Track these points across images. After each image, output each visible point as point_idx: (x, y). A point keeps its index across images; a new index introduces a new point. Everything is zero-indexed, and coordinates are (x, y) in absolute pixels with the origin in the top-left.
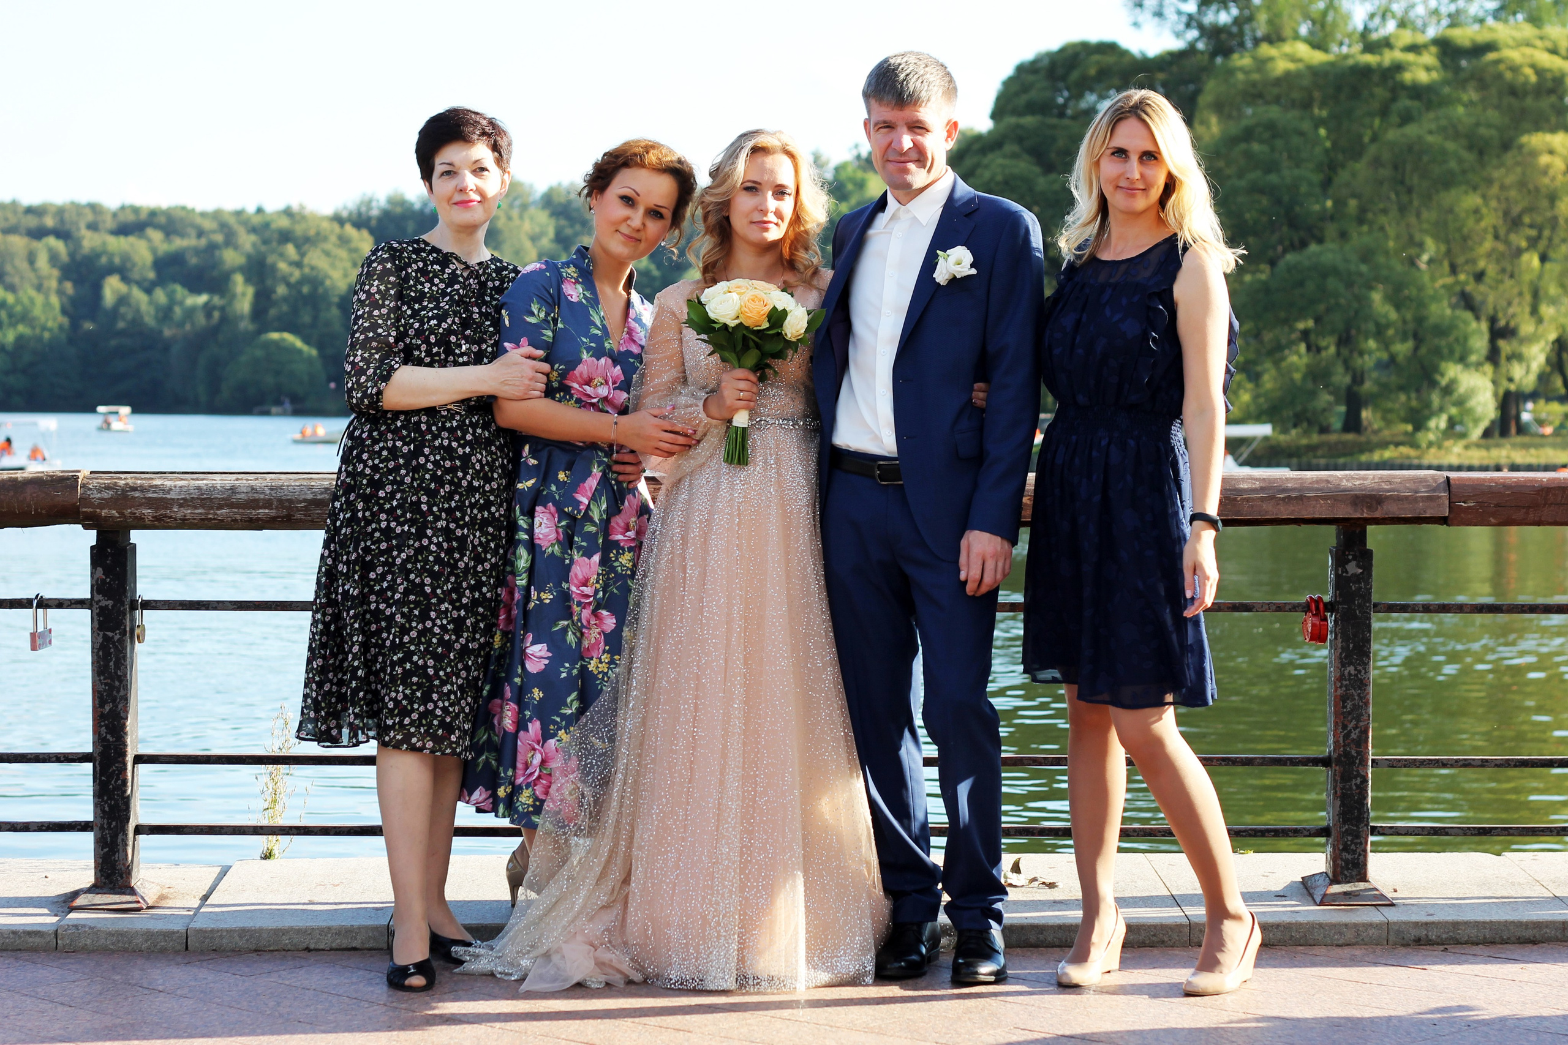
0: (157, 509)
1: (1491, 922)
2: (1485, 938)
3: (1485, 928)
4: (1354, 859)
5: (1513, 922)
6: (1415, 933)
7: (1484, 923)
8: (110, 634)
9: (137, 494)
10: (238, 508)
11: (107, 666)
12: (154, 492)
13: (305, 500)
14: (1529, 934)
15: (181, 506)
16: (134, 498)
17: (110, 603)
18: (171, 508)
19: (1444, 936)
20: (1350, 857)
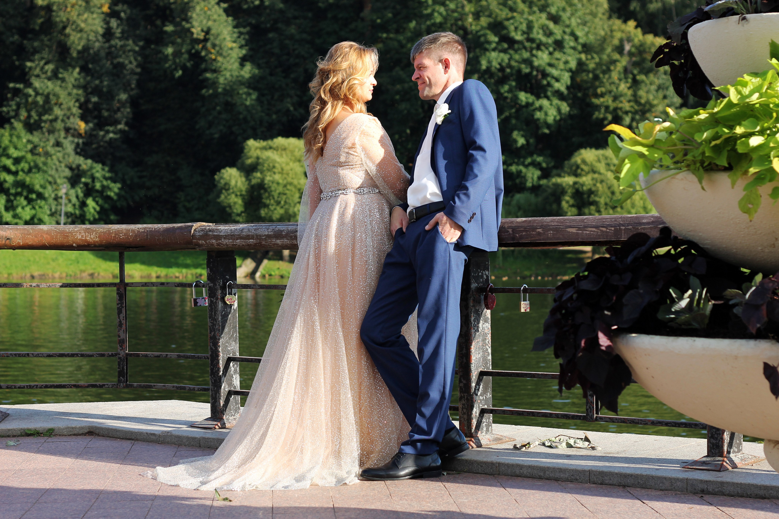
0: (217, 240)
1: (741, 483)
2: (738, 493)
3: (738, 487)
4: (716, 443)
5: (753, 485)
6: (701, 486)
7: (737, 484)
8: (212, 299)
9: (211, 233)
10: (243, 239)
11: (212, 314)
12: (216, 232)
13: (265, 235)
14: (762, 493)
15: (225, 238)
16: (209, 235)
17: (212, 285)
18: (221, 240)
19: (716, 490)
20: (714, 441)
